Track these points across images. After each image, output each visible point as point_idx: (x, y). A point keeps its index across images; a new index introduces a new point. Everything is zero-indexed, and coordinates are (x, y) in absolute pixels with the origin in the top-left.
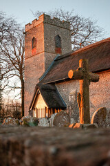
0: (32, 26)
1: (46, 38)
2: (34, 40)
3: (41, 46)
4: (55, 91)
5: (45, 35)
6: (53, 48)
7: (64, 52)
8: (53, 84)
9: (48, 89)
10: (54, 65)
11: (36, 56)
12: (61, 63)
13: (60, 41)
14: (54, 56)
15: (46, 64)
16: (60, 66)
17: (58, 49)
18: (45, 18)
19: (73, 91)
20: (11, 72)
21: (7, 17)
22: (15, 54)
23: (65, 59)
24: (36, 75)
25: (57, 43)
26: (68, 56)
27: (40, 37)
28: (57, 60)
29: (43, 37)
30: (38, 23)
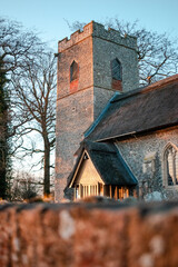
0: (70, 43)
1: (96, 63)
2: (74, 66)
3: (87, 76)
4: (115, 154)
5: (94, 58)
6: (108, 81)
7: (127, 87)
8: (111, 142)
9: (103, 151)
10: (109, 110)
12: (124, 106)
13: (120, 68)
14: (110, 95)
15: (96, 108)
16: (122, 110)
17: (117, 83)
18: (94, 29)
19: (150, 155)
20: (26, 125)
21: (23, 30)
22: (35, 94)
23: (132, 99)
24: (79, 127)
25: (114, 73)
26: (136, 94)
27: (86, 62)
28: (116, 102)
29: (91, 61)
30: (82, 37)
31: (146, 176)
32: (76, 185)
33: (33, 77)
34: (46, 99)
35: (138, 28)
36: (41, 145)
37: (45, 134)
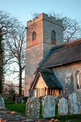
1: (44, 32)
2: (34, 33)
3: (40, 38)
4: (53, 74)
5: (44, 30)
6: (49, 40)
7: (58, 43)
8: (51, 68)
9: (47, 73)
10: (50, 54)
11: (36, 46)
12: (57, 52)
13: (55, 34)
14: (50, 47)
15: (44, 53)
16: (56, 54)
17: (54, 41)
18: (44, 16)
19: (69, 75)
23: (60, 49)
24: (36, 62)
25: (52, 37)
26: (62, 46)
27: (40, 31)
28: (53, 50)
29: (42, 31)
30: (38, 20)
31: (67, 84)
32: (34, 88)
33: (15, 38)
34: (21, 48)
35: (63, 16)
36: (18, 69)
37: (20, 64)
